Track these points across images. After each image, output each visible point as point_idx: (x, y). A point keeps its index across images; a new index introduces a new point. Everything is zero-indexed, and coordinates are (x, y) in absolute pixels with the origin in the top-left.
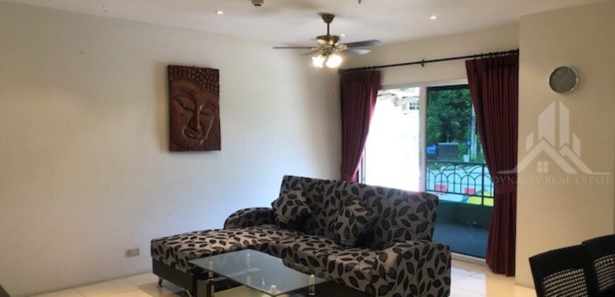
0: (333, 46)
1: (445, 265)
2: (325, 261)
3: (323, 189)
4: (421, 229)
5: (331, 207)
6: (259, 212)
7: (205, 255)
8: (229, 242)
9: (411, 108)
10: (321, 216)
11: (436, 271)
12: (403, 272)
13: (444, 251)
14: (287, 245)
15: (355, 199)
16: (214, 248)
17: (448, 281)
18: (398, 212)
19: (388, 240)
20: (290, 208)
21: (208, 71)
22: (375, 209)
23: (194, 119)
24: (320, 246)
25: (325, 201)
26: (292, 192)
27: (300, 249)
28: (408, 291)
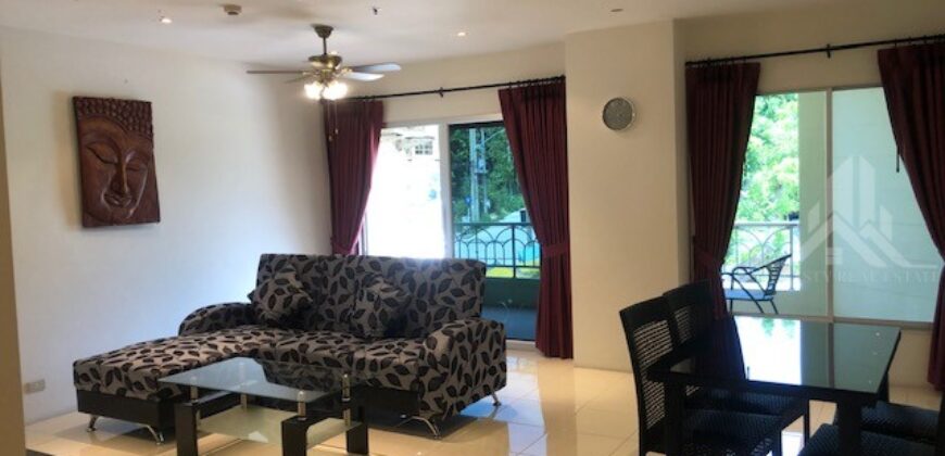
0: (334, 70)
1: (500, 347)
2: (350, 361)
3: (326, 268)
4: (468, 305)
5: (341, 291)
6: (229, 310)
7: (175, 371)
8: (203, 353)
9: (417, 152)
10: (327, 305)
11: (491, 355)
12: (456, 359)
13: (498, 329)
14: (289, 347)
15: (377, 276)
16: (184, 361)
17: (503, 367)
18: (437, 287)
19: (427, 325)
20: (280, 299)
21: (135, 104)
22: (405, 287)
23: (118, 178)
24: (337, 342)
25: (330, 285)
26: (279, 276)
27: (310, 350)
28: (463, 383)
